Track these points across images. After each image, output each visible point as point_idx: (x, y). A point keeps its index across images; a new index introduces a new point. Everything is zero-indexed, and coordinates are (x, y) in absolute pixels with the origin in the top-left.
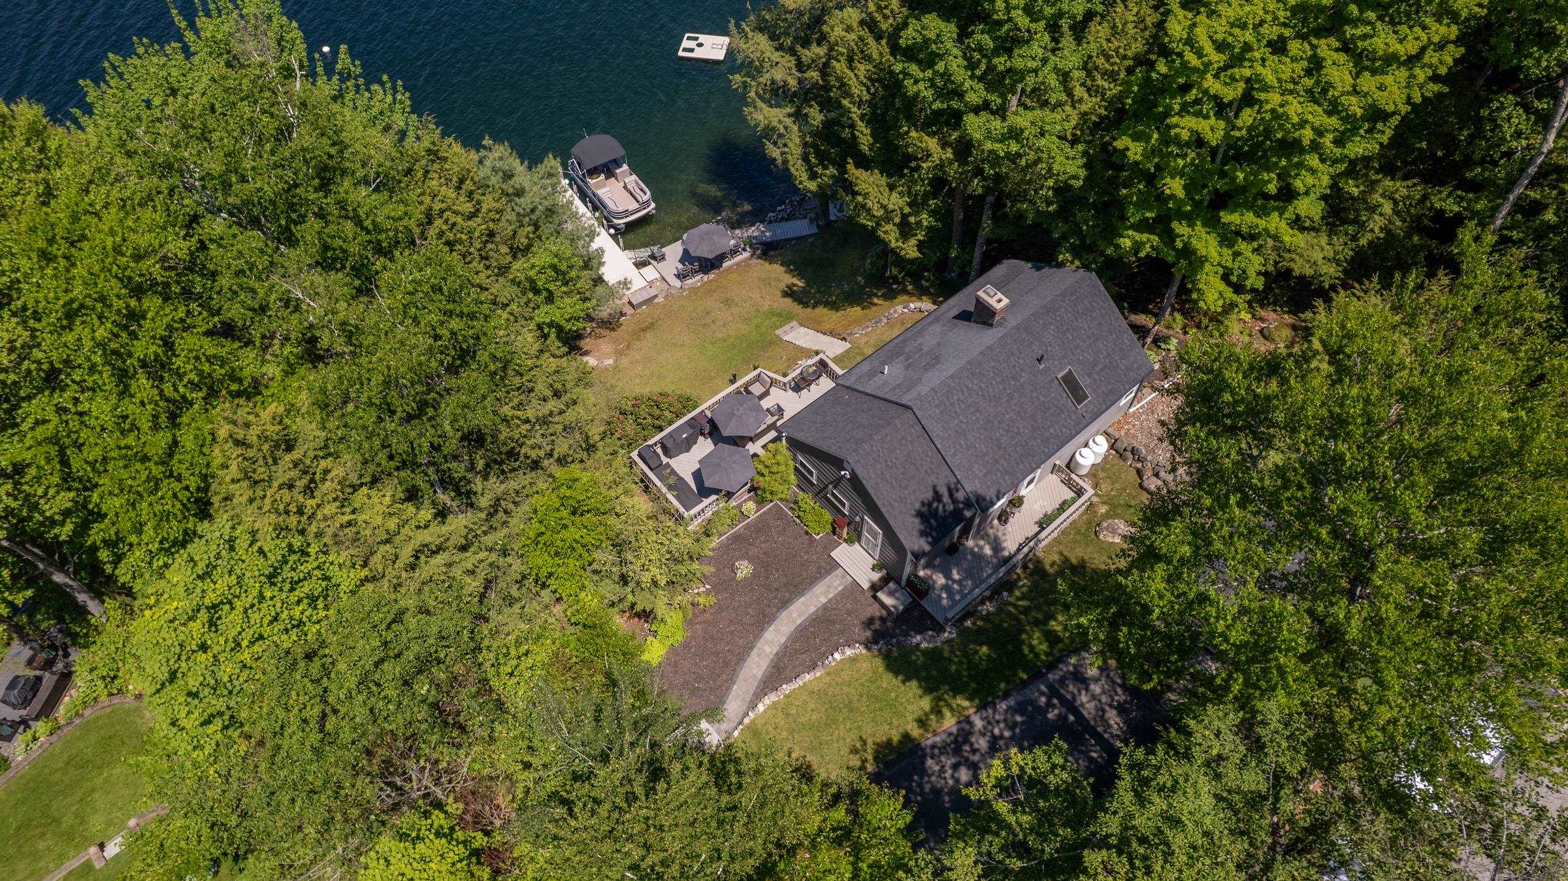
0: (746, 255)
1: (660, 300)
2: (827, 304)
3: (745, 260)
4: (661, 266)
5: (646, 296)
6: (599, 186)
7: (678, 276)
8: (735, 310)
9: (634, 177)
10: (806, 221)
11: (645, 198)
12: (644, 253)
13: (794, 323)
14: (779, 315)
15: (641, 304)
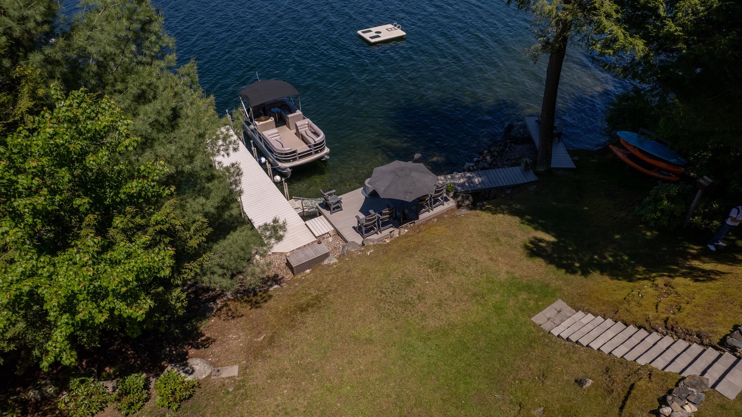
0: (451, 203)
1: (332, 260)
2: (604, 269)
3: (451, 210)
4: (335, 217)
5: (312, 254)
6: (266, 127)
7: (358, 229)
8: (453, 279)
9: (307, 121)
10: (517, 169)
11: (318, 140)
12: (314, 203)
13: (560, 304)
14: (529, 288)
15: (303, 267)
